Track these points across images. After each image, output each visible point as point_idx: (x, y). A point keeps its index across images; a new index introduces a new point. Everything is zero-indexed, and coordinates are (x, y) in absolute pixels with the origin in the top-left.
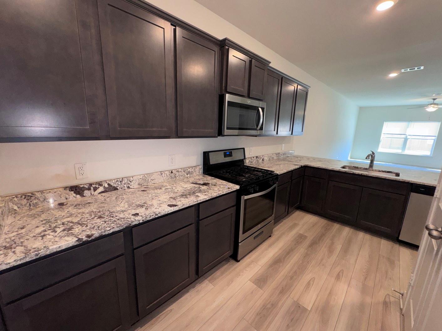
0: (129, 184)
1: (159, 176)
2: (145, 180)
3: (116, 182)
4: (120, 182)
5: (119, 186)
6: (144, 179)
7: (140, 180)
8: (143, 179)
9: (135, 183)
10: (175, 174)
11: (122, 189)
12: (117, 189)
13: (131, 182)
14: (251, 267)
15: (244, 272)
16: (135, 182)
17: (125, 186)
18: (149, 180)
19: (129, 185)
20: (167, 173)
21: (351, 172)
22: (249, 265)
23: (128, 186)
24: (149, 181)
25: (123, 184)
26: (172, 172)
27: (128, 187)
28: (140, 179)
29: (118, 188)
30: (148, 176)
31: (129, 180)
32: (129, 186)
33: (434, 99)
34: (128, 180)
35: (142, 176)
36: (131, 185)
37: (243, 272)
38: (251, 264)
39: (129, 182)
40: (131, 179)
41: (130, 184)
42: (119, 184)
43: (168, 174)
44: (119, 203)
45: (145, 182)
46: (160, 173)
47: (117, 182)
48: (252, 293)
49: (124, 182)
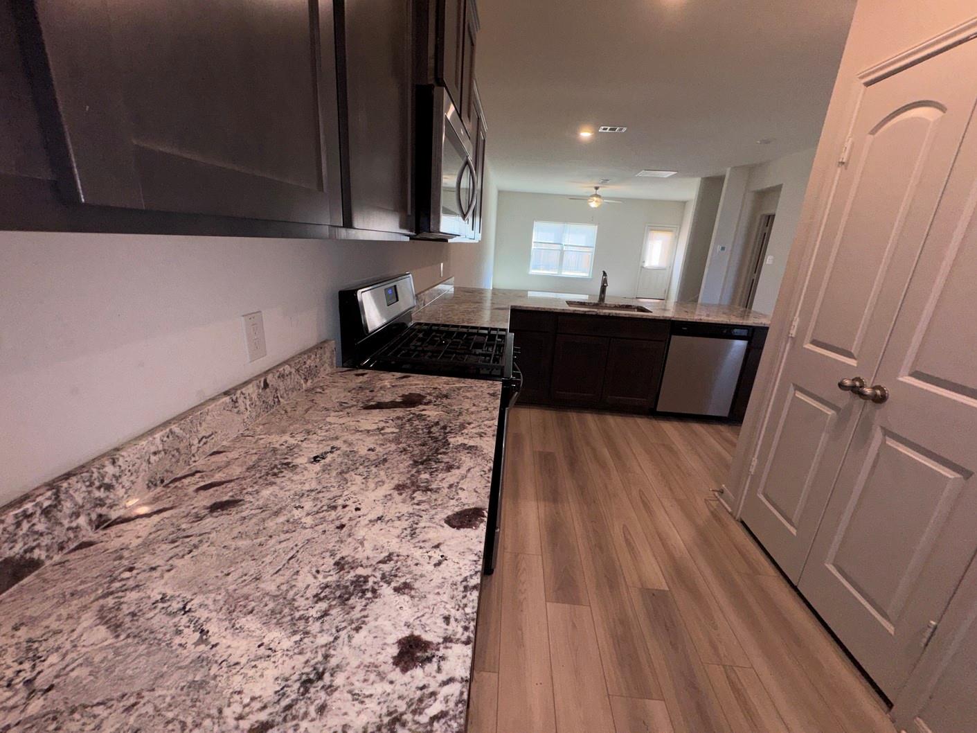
0: (100, 503)
1: (229, 413)
2: (178, 450)
3: (18, 525)
4: (46, 512)
5: (45, 541)
6: (173, 451)
7: (153, 458)
8: (165, 451)
9: (133, 483)
10: (277, 390)
11: (61, 548)
12: (35, 565)
13: (109, 487)
14: (524, 569)
15: (523, 591)
16: (133, 478)
17: (82, 521)
18: (191, 445)
19: (99, 510)
20: (251, 390)
21: (594, 313)
22: (517, 567)
23: (100, 516)
24: (194, 449)
25: (66, 523)
26: (266, 385)
27: (103, 523)
28: (155, 453)
29: (36, 554)
30: (184, 430)
31: (97, 484)
32: (103, 511)
33: (597, 188)
34: (92, 484)
35: (158, 436)
36: (111, 507)
37: (520, 590)
38: (518, 563)
39: (101, 494)
40: (110, 469)
41: (108, 502)
42: (40, 527)
43: (254, 396)
44: (193, 651)
45: (178, 461)
46: (227, 399)
47: (25, 526)
48: (574, 626)
49: (67, 506)
